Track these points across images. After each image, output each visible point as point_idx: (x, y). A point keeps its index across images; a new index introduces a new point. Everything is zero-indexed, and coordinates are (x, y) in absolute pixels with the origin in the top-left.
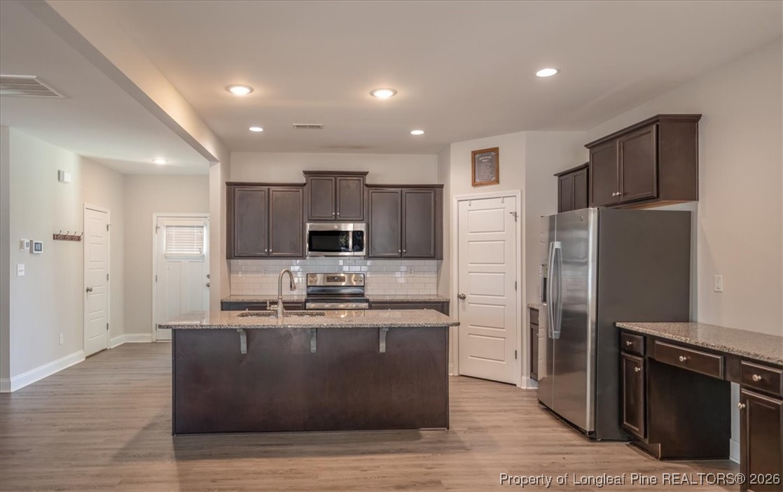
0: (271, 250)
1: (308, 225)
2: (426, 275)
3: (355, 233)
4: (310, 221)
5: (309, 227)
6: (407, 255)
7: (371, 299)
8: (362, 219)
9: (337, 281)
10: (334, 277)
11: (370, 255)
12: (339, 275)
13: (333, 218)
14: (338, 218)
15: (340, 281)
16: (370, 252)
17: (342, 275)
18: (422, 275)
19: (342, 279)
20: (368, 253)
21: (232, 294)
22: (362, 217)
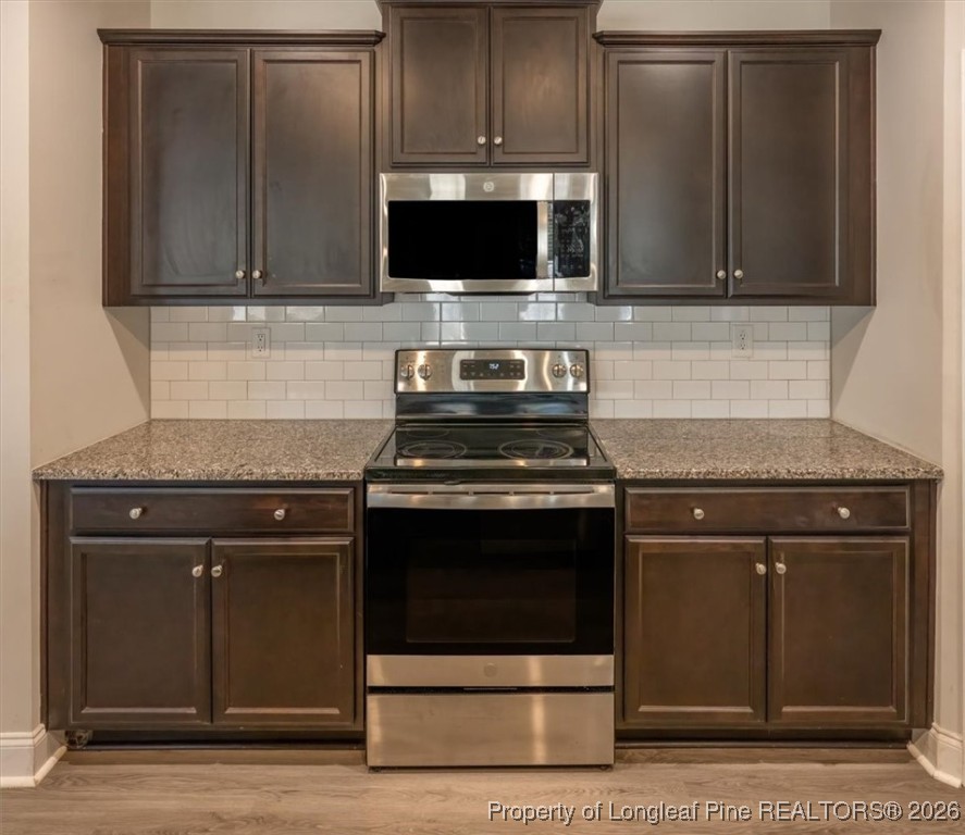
0: (257, 274)
1: (384, 178)
2: (793, 354)
3: (559, 207)
4: (397, 167)
5: (388, 187)
6: (745, 289)
7: (626, 470)
8: (581, 158)
9: (495, 375)
10: (487, 363)
11: (612, 292)
12: (501, 356)
13: (482, 157)
14: (499, 157)
15: (507, 377)
16: (612, 279)
17: (518, 355)
18: (781, 354)
19: (515, 370)
20: (604, 282)
21: (153, 417)
22: (583, 149)
